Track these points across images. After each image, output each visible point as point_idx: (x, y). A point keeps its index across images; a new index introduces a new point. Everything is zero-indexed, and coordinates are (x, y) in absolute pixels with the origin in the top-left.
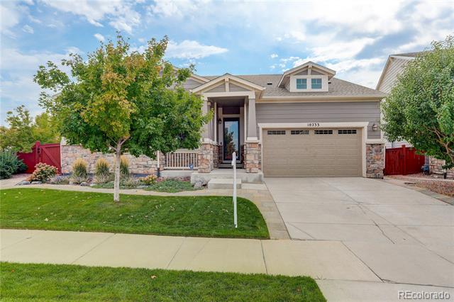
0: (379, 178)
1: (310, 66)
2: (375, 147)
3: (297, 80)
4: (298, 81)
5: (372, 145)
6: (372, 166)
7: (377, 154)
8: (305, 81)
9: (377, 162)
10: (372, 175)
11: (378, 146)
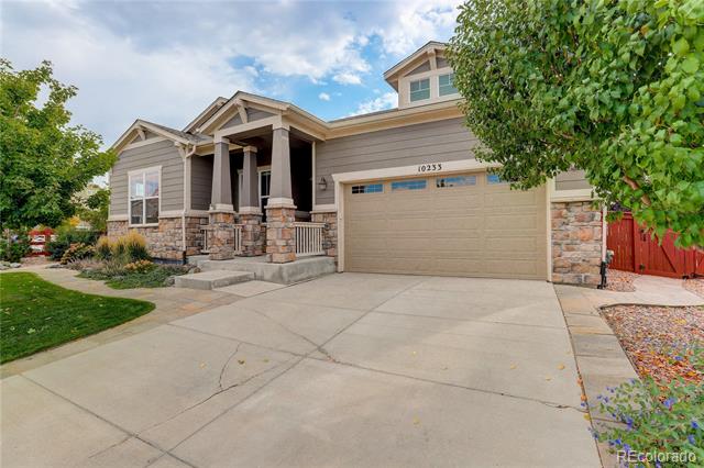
0: (586, 285)
1: (431, 50)
2: (576, 210)
3: (412, 84)
4: (414, 85)
5: (567, 204)
6: (568, 254)
7: (581, 227)
8: (426, 82)
9: (583, 246)
10: (568, 277)
11: (586, 207)
